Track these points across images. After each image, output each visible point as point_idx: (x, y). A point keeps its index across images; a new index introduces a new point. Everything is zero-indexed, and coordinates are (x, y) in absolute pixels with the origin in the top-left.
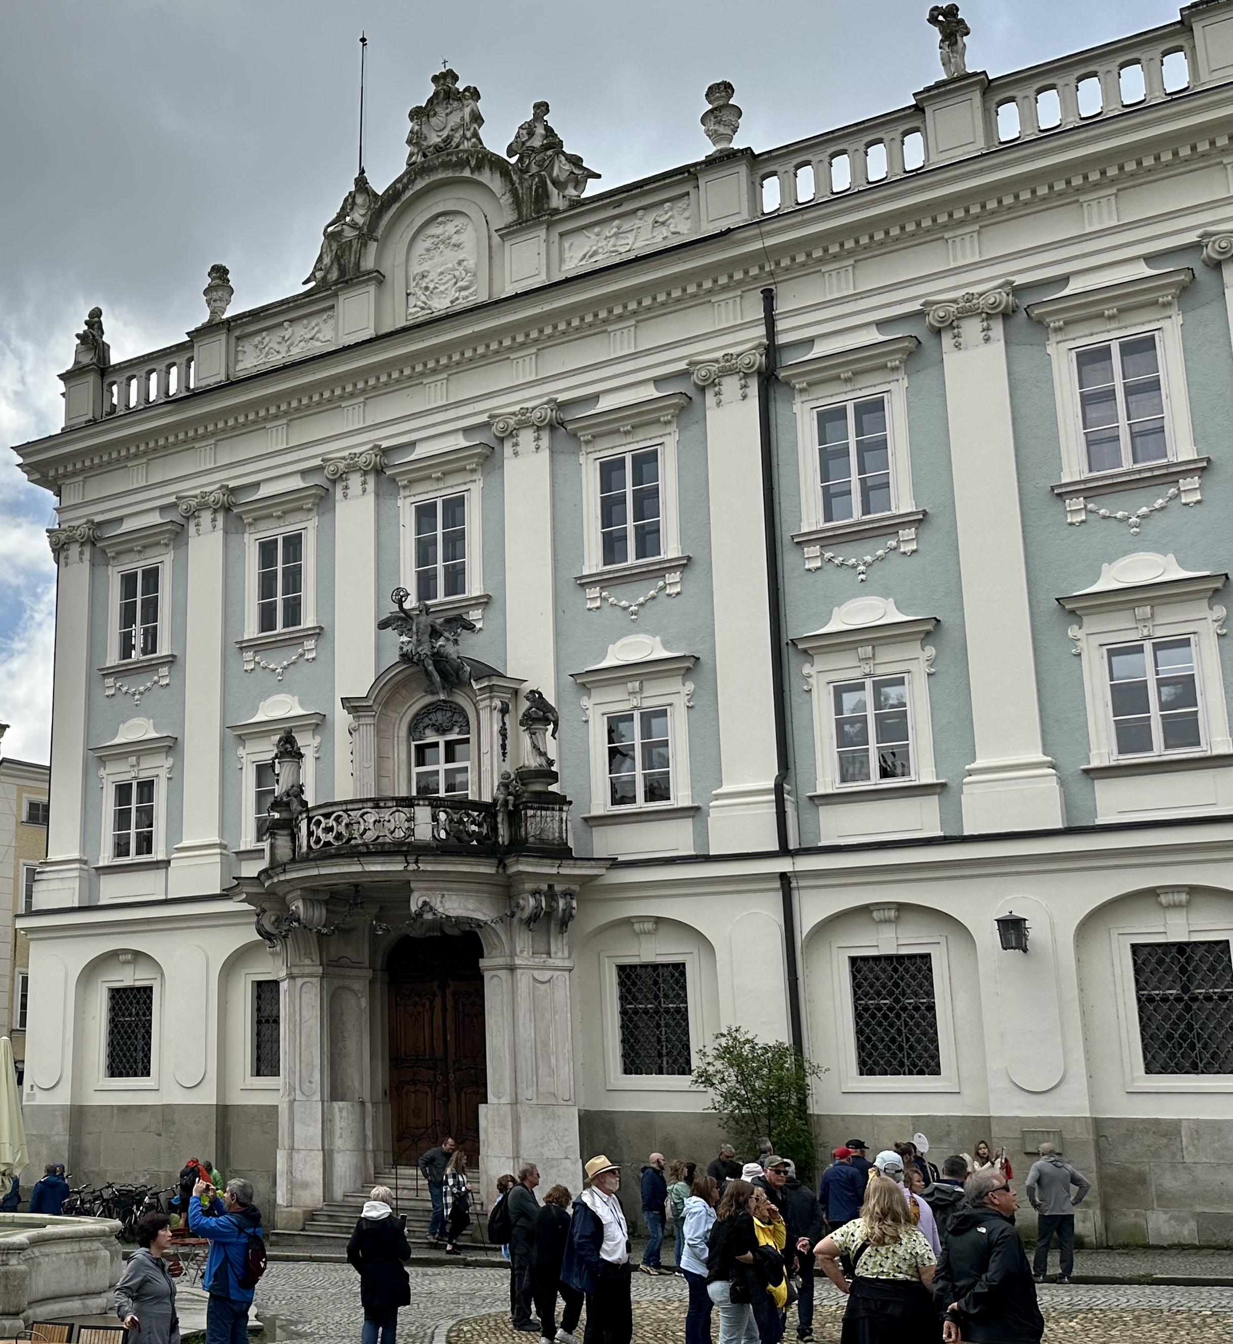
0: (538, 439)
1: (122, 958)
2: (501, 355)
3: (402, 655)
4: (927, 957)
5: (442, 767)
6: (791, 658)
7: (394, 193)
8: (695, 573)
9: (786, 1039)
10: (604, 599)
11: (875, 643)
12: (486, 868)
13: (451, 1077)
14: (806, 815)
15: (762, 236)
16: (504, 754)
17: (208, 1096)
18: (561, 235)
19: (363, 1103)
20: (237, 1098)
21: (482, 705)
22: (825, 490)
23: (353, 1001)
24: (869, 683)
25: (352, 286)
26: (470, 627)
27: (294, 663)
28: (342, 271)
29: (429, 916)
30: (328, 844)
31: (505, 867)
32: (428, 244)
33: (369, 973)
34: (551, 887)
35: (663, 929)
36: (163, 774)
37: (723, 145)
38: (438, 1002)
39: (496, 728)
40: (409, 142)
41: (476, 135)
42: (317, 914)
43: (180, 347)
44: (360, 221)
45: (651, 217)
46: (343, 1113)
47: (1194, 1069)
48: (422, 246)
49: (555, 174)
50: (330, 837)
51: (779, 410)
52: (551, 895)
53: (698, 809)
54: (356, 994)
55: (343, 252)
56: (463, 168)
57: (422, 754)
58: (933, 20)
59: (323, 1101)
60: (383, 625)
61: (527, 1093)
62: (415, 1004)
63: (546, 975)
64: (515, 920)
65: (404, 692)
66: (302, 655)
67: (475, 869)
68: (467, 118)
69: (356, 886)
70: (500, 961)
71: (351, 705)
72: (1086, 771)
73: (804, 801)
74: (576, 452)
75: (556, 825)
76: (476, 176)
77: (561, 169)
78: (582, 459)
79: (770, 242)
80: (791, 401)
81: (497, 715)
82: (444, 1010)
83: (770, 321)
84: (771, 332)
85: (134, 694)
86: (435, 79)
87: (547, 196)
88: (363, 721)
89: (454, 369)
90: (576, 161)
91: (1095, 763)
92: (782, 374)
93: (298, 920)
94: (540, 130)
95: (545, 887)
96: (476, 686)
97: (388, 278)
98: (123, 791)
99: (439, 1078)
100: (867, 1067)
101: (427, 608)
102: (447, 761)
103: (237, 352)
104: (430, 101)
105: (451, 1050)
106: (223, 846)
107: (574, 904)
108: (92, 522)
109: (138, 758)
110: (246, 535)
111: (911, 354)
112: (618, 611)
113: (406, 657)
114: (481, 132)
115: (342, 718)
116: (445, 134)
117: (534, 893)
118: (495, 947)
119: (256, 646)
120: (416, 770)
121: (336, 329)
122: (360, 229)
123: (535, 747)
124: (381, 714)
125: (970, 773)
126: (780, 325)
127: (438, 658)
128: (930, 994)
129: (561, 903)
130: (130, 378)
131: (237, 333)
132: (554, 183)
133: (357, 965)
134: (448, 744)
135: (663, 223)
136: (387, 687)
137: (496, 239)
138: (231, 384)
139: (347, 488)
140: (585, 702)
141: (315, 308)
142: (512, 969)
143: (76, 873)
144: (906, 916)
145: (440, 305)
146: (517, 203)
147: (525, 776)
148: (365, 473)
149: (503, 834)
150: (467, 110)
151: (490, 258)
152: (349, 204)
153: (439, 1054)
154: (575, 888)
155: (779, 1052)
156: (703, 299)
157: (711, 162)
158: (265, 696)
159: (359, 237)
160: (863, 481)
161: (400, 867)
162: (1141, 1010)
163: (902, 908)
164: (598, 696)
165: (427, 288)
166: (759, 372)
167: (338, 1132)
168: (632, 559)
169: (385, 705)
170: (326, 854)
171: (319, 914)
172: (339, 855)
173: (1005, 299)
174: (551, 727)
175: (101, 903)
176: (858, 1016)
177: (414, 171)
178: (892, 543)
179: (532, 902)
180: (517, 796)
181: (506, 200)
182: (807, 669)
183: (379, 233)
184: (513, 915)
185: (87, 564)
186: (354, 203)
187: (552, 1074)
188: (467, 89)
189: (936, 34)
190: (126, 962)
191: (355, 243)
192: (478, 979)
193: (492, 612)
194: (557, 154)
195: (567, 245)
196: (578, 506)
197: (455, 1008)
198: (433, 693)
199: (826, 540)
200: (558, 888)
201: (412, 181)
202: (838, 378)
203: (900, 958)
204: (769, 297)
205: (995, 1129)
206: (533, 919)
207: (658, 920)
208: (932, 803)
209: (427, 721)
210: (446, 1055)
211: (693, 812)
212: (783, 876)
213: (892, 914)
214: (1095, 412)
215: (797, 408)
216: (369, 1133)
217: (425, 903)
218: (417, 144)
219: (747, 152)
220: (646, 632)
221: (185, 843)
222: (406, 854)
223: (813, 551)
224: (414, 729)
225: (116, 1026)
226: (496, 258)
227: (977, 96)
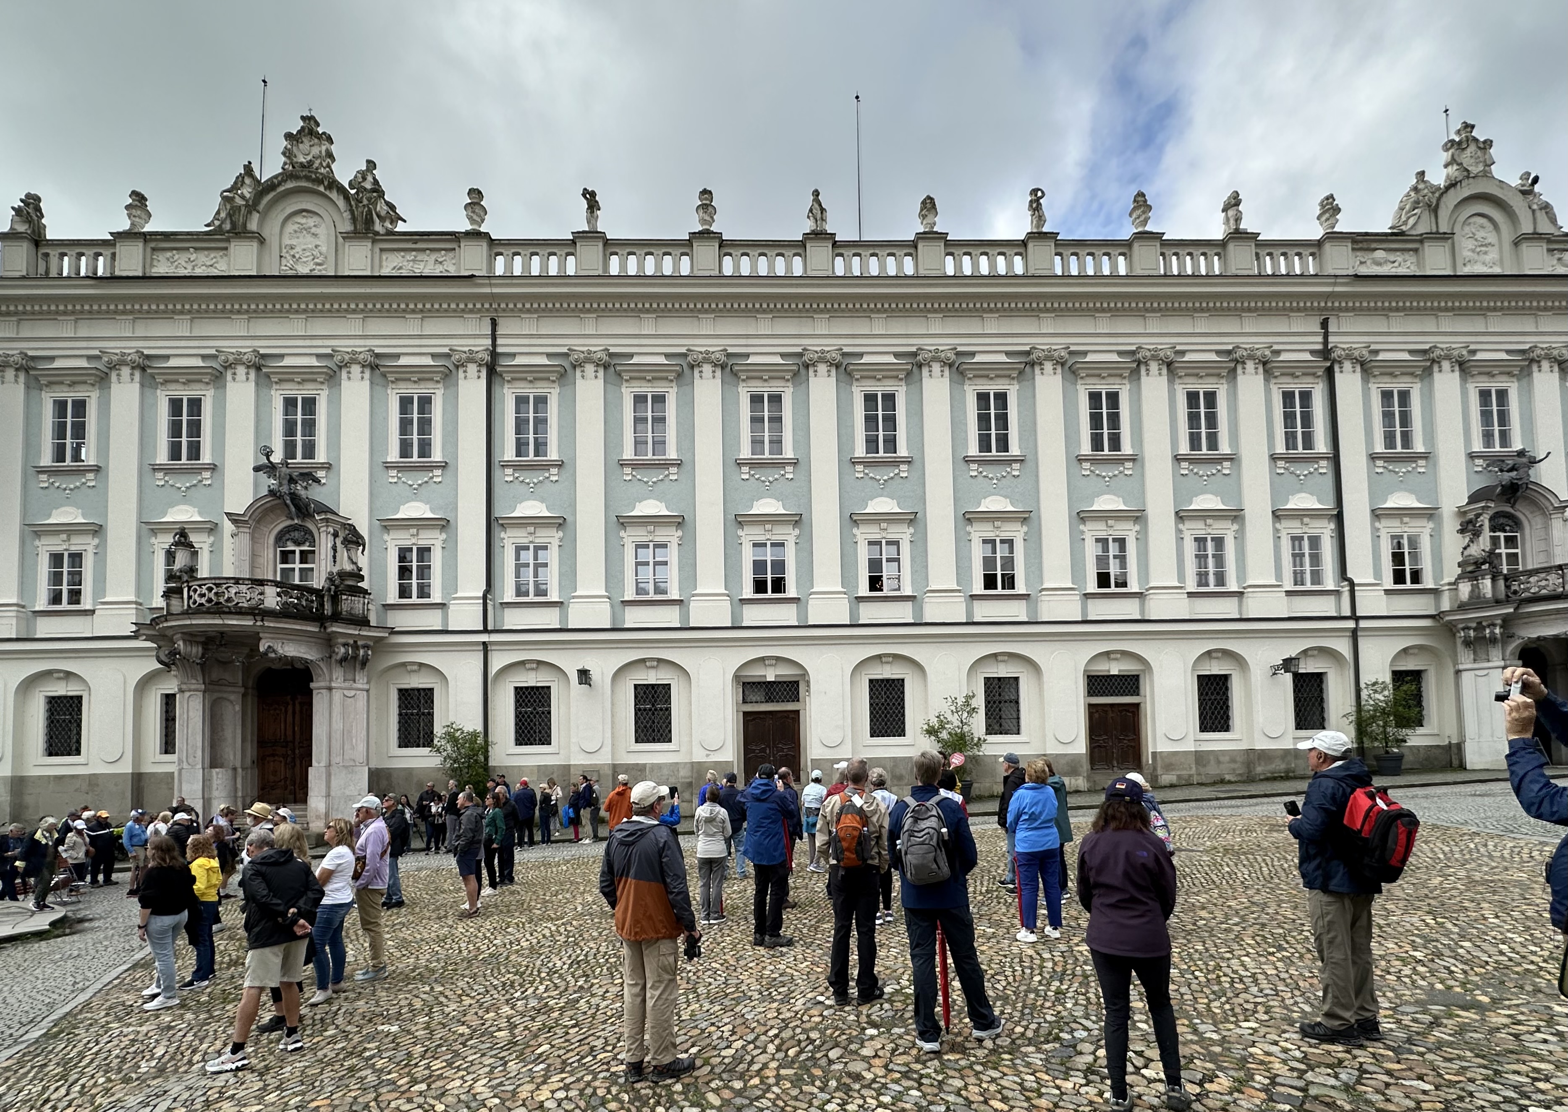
0: (362, 372)
1: (55, 675)
2: (341, 314)
3: (270, 491)
4: (549, 688)
5: (297, 566)
6: (496, 529)
7: (271, 185)
8: (449, 471)
9: (480, 728)
10: (399, 478)
11: (536, 525)
12: (313, 628)
13: (297, 751)
14: (498, 613)
15: (491, 285)
16: (335, 562)
17: (126, 768)
18: (381, 250)
19: (235, 769)
20: (148, 768)
21: (322, 529)
22: (518, 440)
23: (230, 707)
24: (531, 546)
25: (241, 238)
26: (317, 481)
27: (195, 485)
28: (234, 225)
29: (273, 655)
30: (201, 605)
31: (325, 628)
32: (296, 227)
33: (242, 690)
34: (355, 642)
35: (423, 669)
36: (91, 550)
37: (476, 227)
38: (290, 708)
39: (330, 545)
40: (284, 154)
41: (329, 166)
42: (194, 650)
43: (104, 243)
44: (248, 196)
45: (434, 256)
46: (219, 777)
47: (654, 741)
48: (291, 227)
49: (378, 208)
50: (203, 600)
51: (496, 389)
52: (356, 647)
53: (444, 604)
54: (231, 702)
55: (234, 212)
56: (319, 185)
57: (286, 557)
58: (584, 195)
59: (203, 769)
60: (257, 469)
61: (336, 759)
62: (275, 709)
63: (352, 693)
64: (333, 660)
65: (272, 516)
66: (201, 481)
67: (304, 628)
68: (324, 153)
69: (222, 633)
70: (322, 684)
71: (234, 518)
72: (622, 602)
73: (497, 605)
74: (386, 387)
75: (361, 606)
76: (327, 193)
77: (381, 208)
78: (389, 391)
79: (496, 290)
80: (502, 386)
81: (330, 538)
82: (294, 713)
83: (494, 338)
84: (494, 345)
85: (65, 489)
86: (303, 118)
87: (373, 222)
88: (241, 530)
89: (312, 314)
90: (392, 207)
91: (626, 598)
92: (499, 369)
93: (179, 653)
94: (370, 178)
95: (351, 642)
96: (317, 518)
97: (268, 241)
98: (56, 559)
99: (289, 752)
100: (519, 742)
101: (288, 464)
102: (301, 563)
103: (152, 259)
104: (299, 132)
105: (297, 737)
106: (136, 603)
107: (370, 652)
108: (26, 355)
109: (69, 536)
110: (159, 391)
111: (562, 375)
112: (408, 488)
113: (272, 493)
114: (333, 167)
115: (228, 526)
116: (309, 158)
117: (344, 645)
118: (320, 676)
119: (167, 470)
120: (280, 566)
121: (229, 265)
122: (247, 201)
123: (349, 558)
124: (255, 527)
125: (574, 597)
126: (499, 341)
127: (294, 497)
128: (550, 706)
129: (362, 652)
130: (63, 255)
131: (153, 245)
132: (379, 216)
133: (233, 685)
134: (302, 552)
135: (441, 263)
136: (259, 510)
137: (340, 240)
138: (145, 278)
139: (235, 374)
140: (386, 537)
141: (213, 245)
142: (330, 689)
143: (14, 614)
144: (541, 667)
145: (304, 270)
146: (354, 220)
147: (342, 575)
148: (248, 367)
149: (328, 609)
150: (324, 148)
151: (336, 251)
152: (239, 182)
153: (290, 739)
154: (371, 643)
155: (474, 735)
156: (459, 314)
157: (468, 234)
158: (172, 505)
159: (246, 206)
160: (536, 439)
161: (251, 623)
162: (636, 714)
163: (539, 663)
164: (394, 534)
165: (294, 256)
166: (487, 364)
167: (215, 786)
168: (415, 458)
169: (258, 522)
170: (200, 611)
171: (196, 651)
172: (209, 612)
173: (605, 358)
174: (361, 548)
175: (37, 636)
176: (517, 716)
177: (286, 175)
178: (547, 475)
179: (342, 650)
180: (337, 587)
181: (347, 215)
182: (503, 535)
183: (261, 207)
184: (330, 657)
185: (22, 386)
186: (243, 183)
187: (353, 748)
188: (324, 133)
189: (584, 204)
190: (59, 679)
191: (243, 209)
192: (310, 693)
193: (332, 474)
194: (380, 197)
195: (384, 257)
196: (386, 419)
197: (301, 712)
198: (293, 519)
199: (517, 467)
200: (360, 643)
201: (284, 181)
202: (526, 379)
203: (537, 688)
204: (494, 324)
205: (572, 770)
206: (344, 660)
207: (421, 665)
208: (556, 611)
209: (287, 536)
210: (294, 738)
211: (442, 606)
212: (484, 643)
213: (534, 666)
214: (640, 427)
215: (505, 391)
216: (239, 786)
217: (269, 647)
218: (288, 157)
219: (487, 235)
220: (421, 501)
221: (107, 599)
222: (254, 615)
223: (509, 471)
224: (280, 538)
225: (52, 722)
226: (340, 251)
227: (601, 245)
